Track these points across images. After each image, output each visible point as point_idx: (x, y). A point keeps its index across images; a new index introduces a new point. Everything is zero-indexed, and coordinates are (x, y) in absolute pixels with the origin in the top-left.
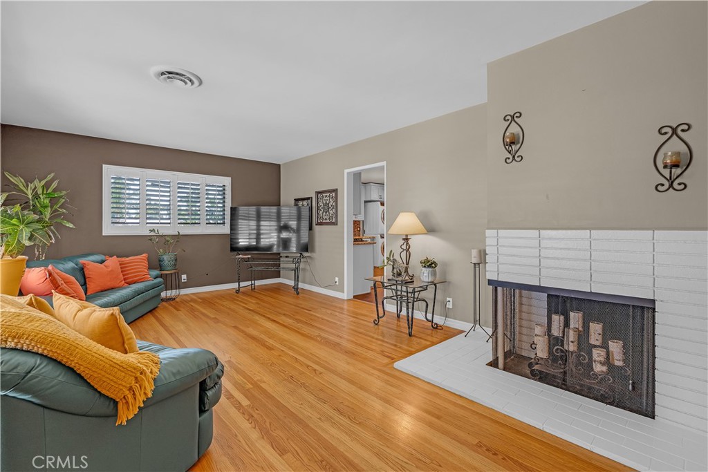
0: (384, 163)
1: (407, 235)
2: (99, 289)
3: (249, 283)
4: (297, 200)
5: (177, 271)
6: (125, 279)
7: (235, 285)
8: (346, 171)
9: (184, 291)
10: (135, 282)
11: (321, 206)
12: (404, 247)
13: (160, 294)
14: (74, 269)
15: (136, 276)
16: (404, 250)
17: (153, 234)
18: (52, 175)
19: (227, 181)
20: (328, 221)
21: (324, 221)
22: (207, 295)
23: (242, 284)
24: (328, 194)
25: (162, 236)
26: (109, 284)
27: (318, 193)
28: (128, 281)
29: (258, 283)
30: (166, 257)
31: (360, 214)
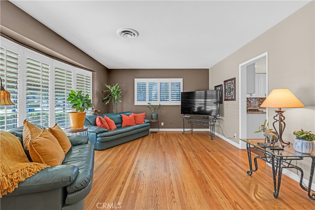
0: (266, 54)
1: (280, 109)
2: (125, 125)
3: (190, 130)
4: (216, 87)
5: (157, 121)
6: (135, 123)
7: (182, 130)
8: (240, 65)
9: (161, 130)
10: (139, 124)
11: (227, 89)
12: (278, 118)
13: (149, 130)
14: (119, 117)
15: (139, 122)
16: (277, 121)
17: (149, 105)
18: (117, 84)
19: (180, 80)
20: (230, 98)
21: (228, 98)
22: (170, 133)
23: (186, 130)
24: (230, 82)
25: (152, 106)
26: (129, 124)
27: (225, 81)
28: (136, 123)
29: (194, 130)
30: (153, 115)
31: (255, 93)
